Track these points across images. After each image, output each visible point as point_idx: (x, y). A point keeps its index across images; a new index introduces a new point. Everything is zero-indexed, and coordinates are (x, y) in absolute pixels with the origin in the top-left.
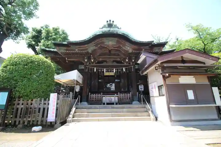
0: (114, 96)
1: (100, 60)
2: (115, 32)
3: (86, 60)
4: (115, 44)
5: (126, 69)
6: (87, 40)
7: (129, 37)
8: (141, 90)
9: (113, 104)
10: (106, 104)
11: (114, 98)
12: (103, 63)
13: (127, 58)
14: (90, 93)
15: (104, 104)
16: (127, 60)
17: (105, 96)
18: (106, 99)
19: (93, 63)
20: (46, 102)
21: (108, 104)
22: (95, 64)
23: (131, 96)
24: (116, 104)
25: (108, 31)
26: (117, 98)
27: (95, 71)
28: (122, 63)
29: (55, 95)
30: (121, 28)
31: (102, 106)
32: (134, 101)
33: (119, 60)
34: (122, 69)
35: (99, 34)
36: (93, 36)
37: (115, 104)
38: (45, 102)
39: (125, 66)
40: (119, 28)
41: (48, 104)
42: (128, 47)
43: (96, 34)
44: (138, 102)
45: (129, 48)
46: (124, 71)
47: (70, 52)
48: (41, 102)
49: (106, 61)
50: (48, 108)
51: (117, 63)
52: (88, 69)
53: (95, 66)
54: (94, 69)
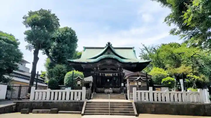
1: (103, 68)
3: (95, 69)
4: (111, 62)
5: (118, 74)
6: (97, 61)
9: (110, 93)
11: (110, 90)
12: (104, 70)
14: (97, 88)
15: (105, 93)
16: (119, 69)
18: (106, 90)
19: (99, 70)
21: (107, 93)
23: (120, 90)
24: (112, 93)
26: (112, 90)
27: (100, 75)
28: (116, 70)
31: (104, 94)
32: (122, 92)
33: (114, 68)
34: (116, 74)
35: (103, 58)
39: (117, 72)
42: (118, 64)
49: (106, 69)
51: (113, 70)
52: (96, 74)
53: (100, 72)
54: (99, 74)
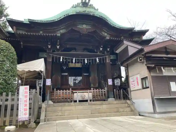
0: (88, 92)
1: (68, 46)
2: (92, 14)
3: (49, 47)
4: (90, 28)
5: (100, 60)
6: (56, 20)
7: (108, 20)
8: (117, 84)
9: (87, 101)
10: (78, 101)
11: (88, 95)
12: (71, 51)
13: (102, 46)
14: (55, 89)
15: (76, 101)
16: (101, 49)
17: (76, 92)
18: (78, 95)
19: (58, 50)
20: (15, 97)
21: (80, 101)
22: (61, 51)
23: (106, 92)
25: (83, 11)
26: (91, 94)
27: (61, 60)
28: (94, 52)
29: (27, 88)
30: (97, 10)
31: (73, 103)
32: (109, 98)
33: (91, 48)
34: (95, 60)
35: (72, 14)
36: (64, 15)
37: (89, 101)
38: (13, 97)
39: (98, 56)
40: (96, 9)
41: (18, 100)
42: (105, 32)
43: (68, 14)
44: (113, 99)
45: (106, 34)
46: (98, 62)
47: (32, 34)
48: (8, 98)
49: (75, 49)
50: (18, 105)
51: (89, 52)
52: (53, 58)
53: (61, 55)
54: (60, 58)
